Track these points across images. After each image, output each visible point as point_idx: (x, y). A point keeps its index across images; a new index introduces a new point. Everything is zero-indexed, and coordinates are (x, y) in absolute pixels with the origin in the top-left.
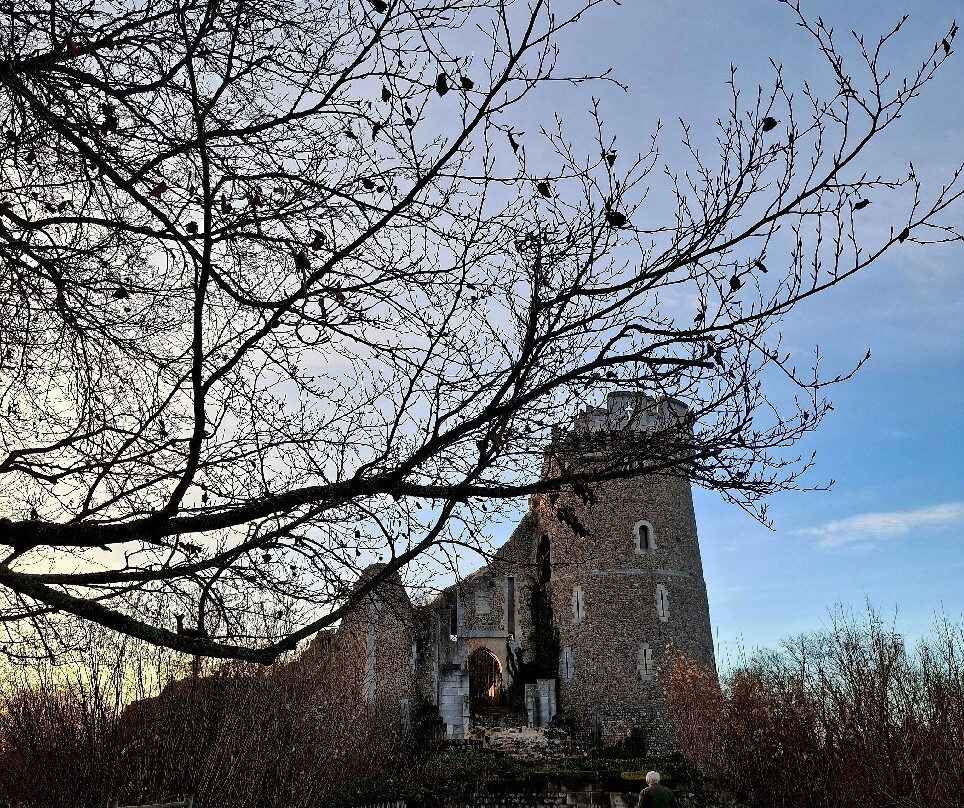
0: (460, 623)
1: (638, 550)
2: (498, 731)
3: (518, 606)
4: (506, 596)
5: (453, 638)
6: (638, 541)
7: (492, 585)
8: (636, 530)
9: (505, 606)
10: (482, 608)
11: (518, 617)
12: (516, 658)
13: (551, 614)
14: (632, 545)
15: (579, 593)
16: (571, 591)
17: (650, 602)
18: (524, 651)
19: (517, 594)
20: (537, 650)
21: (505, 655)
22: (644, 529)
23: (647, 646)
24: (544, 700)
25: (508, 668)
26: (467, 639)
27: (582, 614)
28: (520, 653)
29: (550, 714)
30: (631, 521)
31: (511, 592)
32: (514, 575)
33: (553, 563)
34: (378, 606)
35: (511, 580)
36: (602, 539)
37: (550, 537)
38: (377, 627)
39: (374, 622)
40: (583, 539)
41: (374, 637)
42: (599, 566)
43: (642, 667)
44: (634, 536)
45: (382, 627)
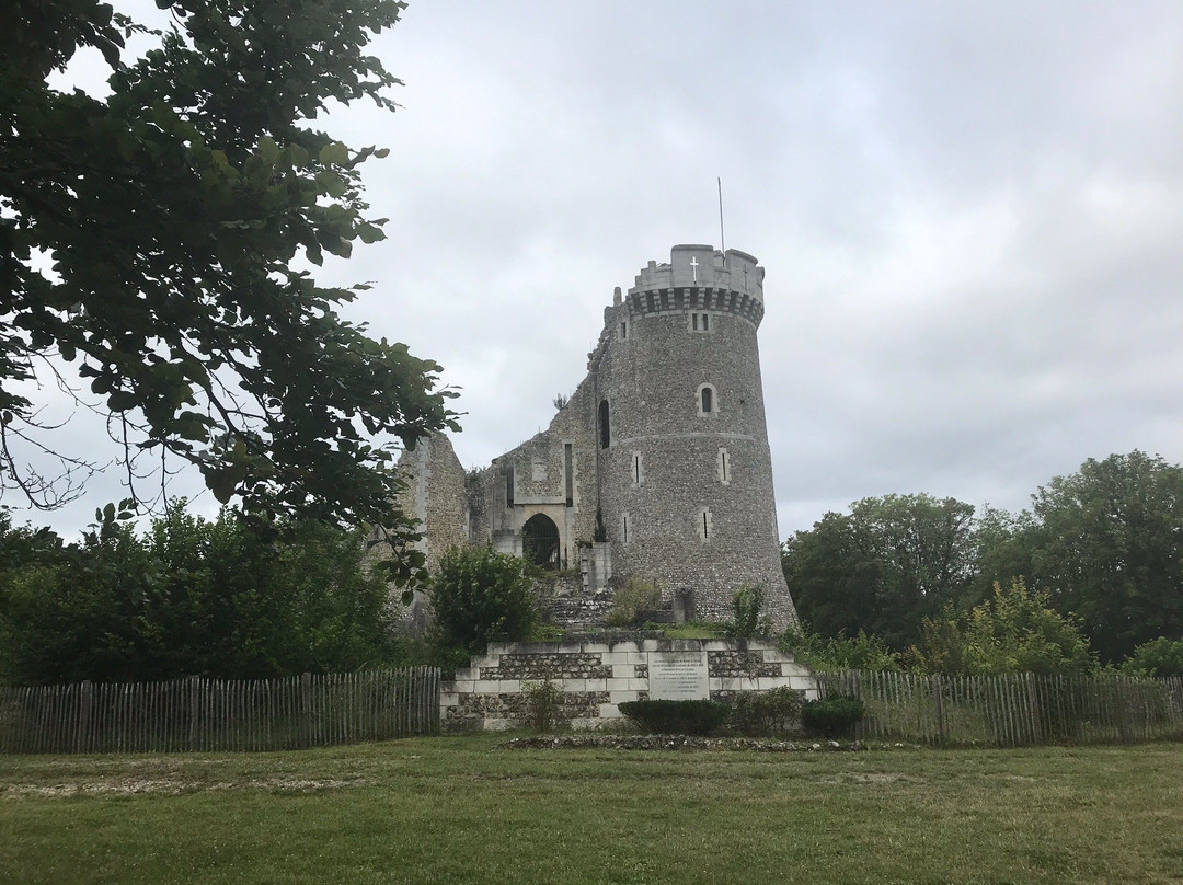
0: (517, 489)
1: (701, 414)
3: (576, 471)
4: (563, 461)
6: (700, 404)
8: (699, 394)
9: (562, 472)
10: (539, 474)
11: (576, 483)
14: (693, 407)
15: (638, 457)
16: (630, 456)
17: (711, 467)
19: (575, 461)
21: (563, 521)
22: (707, 392)
23: (706, 509)
24: (600, 564)
25: (566, 534)
26: (523, 506)
27: (642, 479)
29: (606, 576)
30: (694, 383)
31: (569, 459)
32: (573, 442)
33: (612, 428)
34: (429, 473)
35: (568, 446)
36: (662, 404)
37: (609, 402)
38: (427, 494)
39: (423, 489)
40: (643, 403)
41: (426, 504)
42: (660, 431)
43: (701, 530)
44: (697, 399)
45: (433, 494)
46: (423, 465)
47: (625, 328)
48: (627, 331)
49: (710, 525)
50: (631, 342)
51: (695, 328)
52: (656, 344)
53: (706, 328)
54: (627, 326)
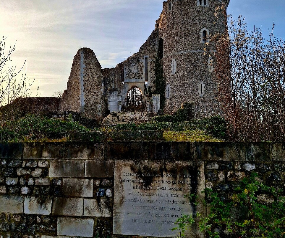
0: (125, 76)
1: (202, 42)
2: (124, 113)
3: (149, 69)
4: (144, 65)
5: (123, 82)
6: (202, 38)
7: (138, 61)
8: (201, 33)
9: (144, 69)
10: (134, 70)
11: (149, 74)
12: (148, 90)
13: (163, 71)
14: (199, 39)
15: (174, 61)
16: (171, 61)
17: (205, 65)
18: (151, 87)
19: (149, 64)
20: (157, 86)
21: (144, 89)
22: (205, 32)
23: (202, 82)
24: (154, 103)
25: (145, 94)
26: (128, 83)
27: (175, 70)
28: (150, 88)
29: (157, 109)
30: (200, 29)
31: (146, 64)
32: (148, 57)
33: (164, 50)
34: (84, 66)
35: (146, 58)
36: (186, 38)
37: (163, 39)
38: (84, 75)
39: (82, 73)
40: (177, 38)
41: (83, 79)
42: (184, 49)
43: (199, 92)
44: (200, 36)
45: (87, 75)
46: (82, 62)
47: (170, 6)
48: (171, 7)
49: (203, 89)
50: (173, 11)
51: (200, 4)
52: (183, 12)
53: (205, 4)
54: (171, 5)
